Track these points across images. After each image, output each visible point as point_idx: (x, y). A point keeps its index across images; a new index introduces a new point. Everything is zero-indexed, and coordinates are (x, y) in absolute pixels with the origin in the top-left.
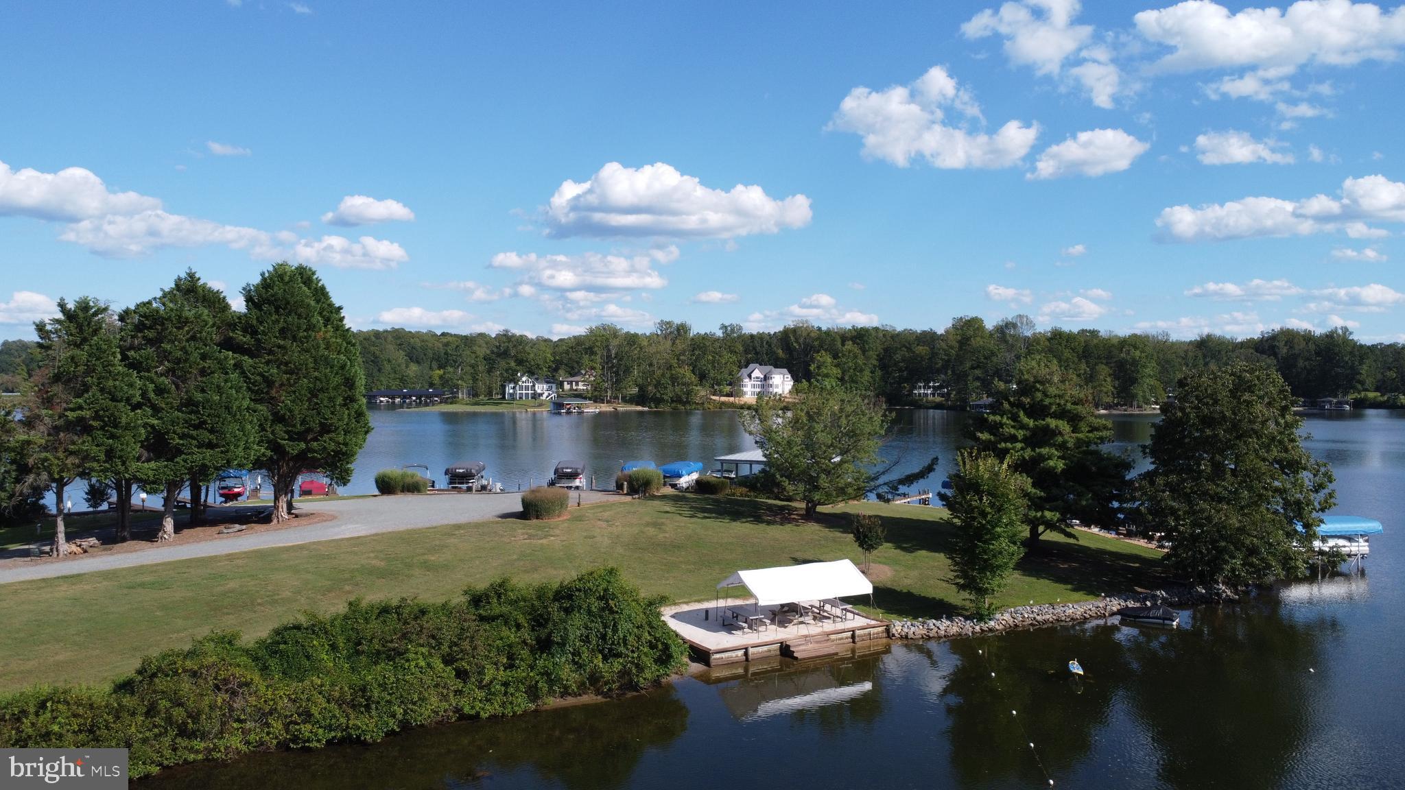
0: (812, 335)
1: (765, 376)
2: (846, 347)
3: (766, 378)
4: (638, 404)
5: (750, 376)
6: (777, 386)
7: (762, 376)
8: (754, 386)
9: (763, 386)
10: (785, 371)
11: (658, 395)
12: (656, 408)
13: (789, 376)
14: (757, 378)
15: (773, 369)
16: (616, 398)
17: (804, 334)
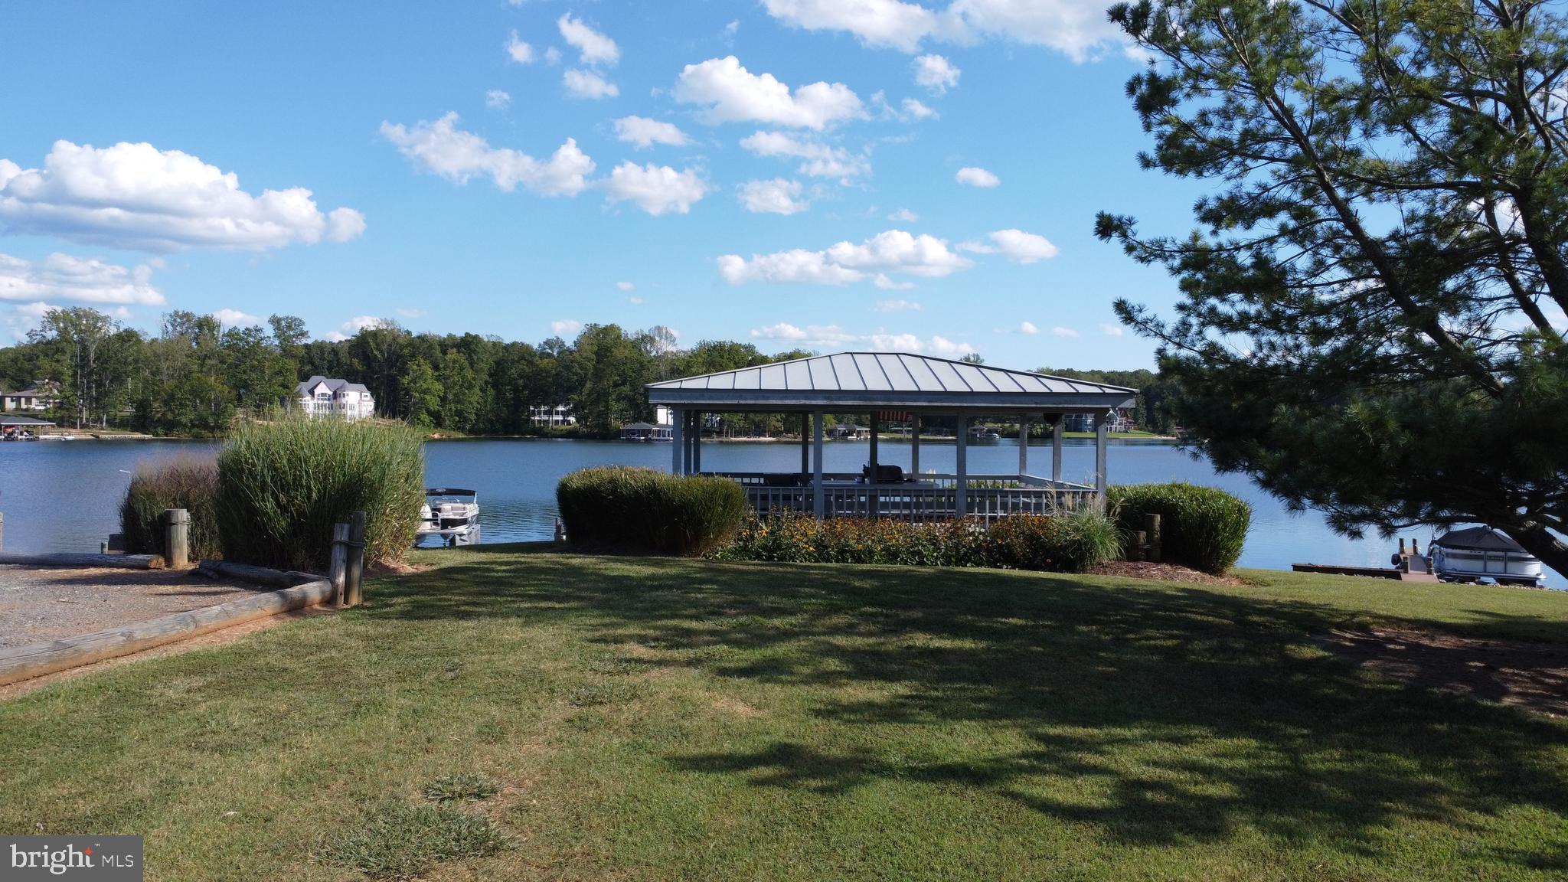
0: (401, 341)
1: (335, 393)
2: (449, 356)
3: (335, 395)
4: (135, 429)
5: (312, 392)
6: (352, 408)
7: (331, 393)
8: (319, 406)
9: (331, 407)
10: (362, 387)
11: (170, 416)
12: (166, 435)
13: (369, 394)
14: (323, 395)
15: (347, 383)
16: (99, 420)
17: (389, 339)
